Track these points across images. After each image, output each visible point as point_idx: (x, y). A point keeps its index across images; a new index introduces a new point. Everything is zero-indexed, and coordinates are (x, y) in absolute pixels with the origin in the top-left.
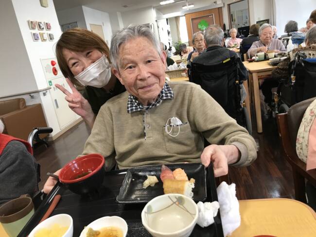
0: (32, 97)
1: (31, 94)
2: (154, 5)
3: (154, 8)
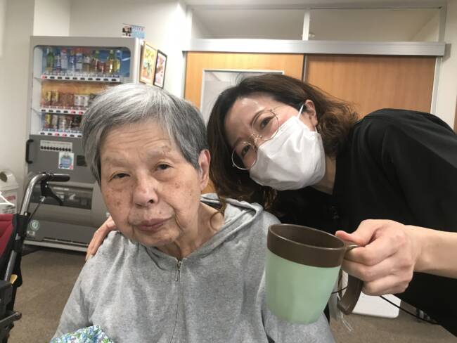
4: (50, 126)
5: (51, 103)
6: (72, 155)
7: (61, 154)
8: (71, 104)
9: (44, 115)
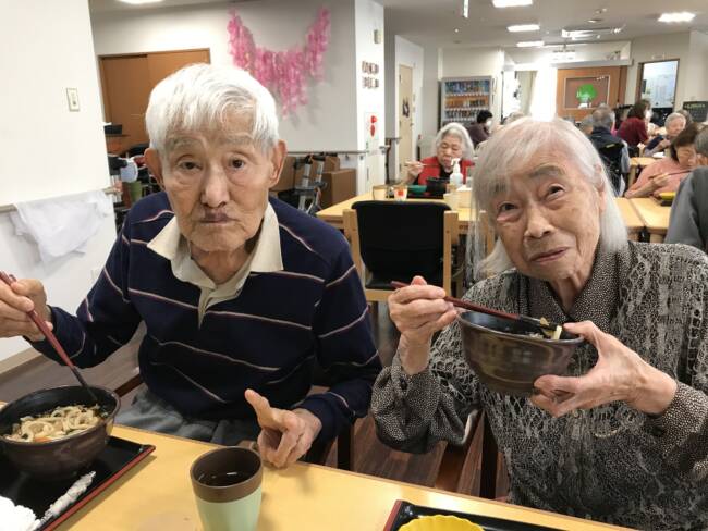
0: (347, 158)
1: (347, 154)
3: (503, 49)
5: (452, 107)
8: (462, 106)
9: (448, 112)
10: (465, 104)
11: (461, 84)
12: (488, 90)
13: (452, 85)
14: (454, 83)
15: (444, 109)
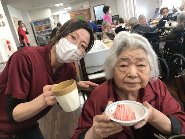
2: (50, 6)
3: (49, 8)
4: (39, 34)
5: (38, 31)
6: (45, 37)
7: (43, 38)
9: (37, 33)
10: (43, 29)
11: (39, 22)
12: (49, 22)
13: (35, 23)
14: (37, 22)
15: (35, 32)
